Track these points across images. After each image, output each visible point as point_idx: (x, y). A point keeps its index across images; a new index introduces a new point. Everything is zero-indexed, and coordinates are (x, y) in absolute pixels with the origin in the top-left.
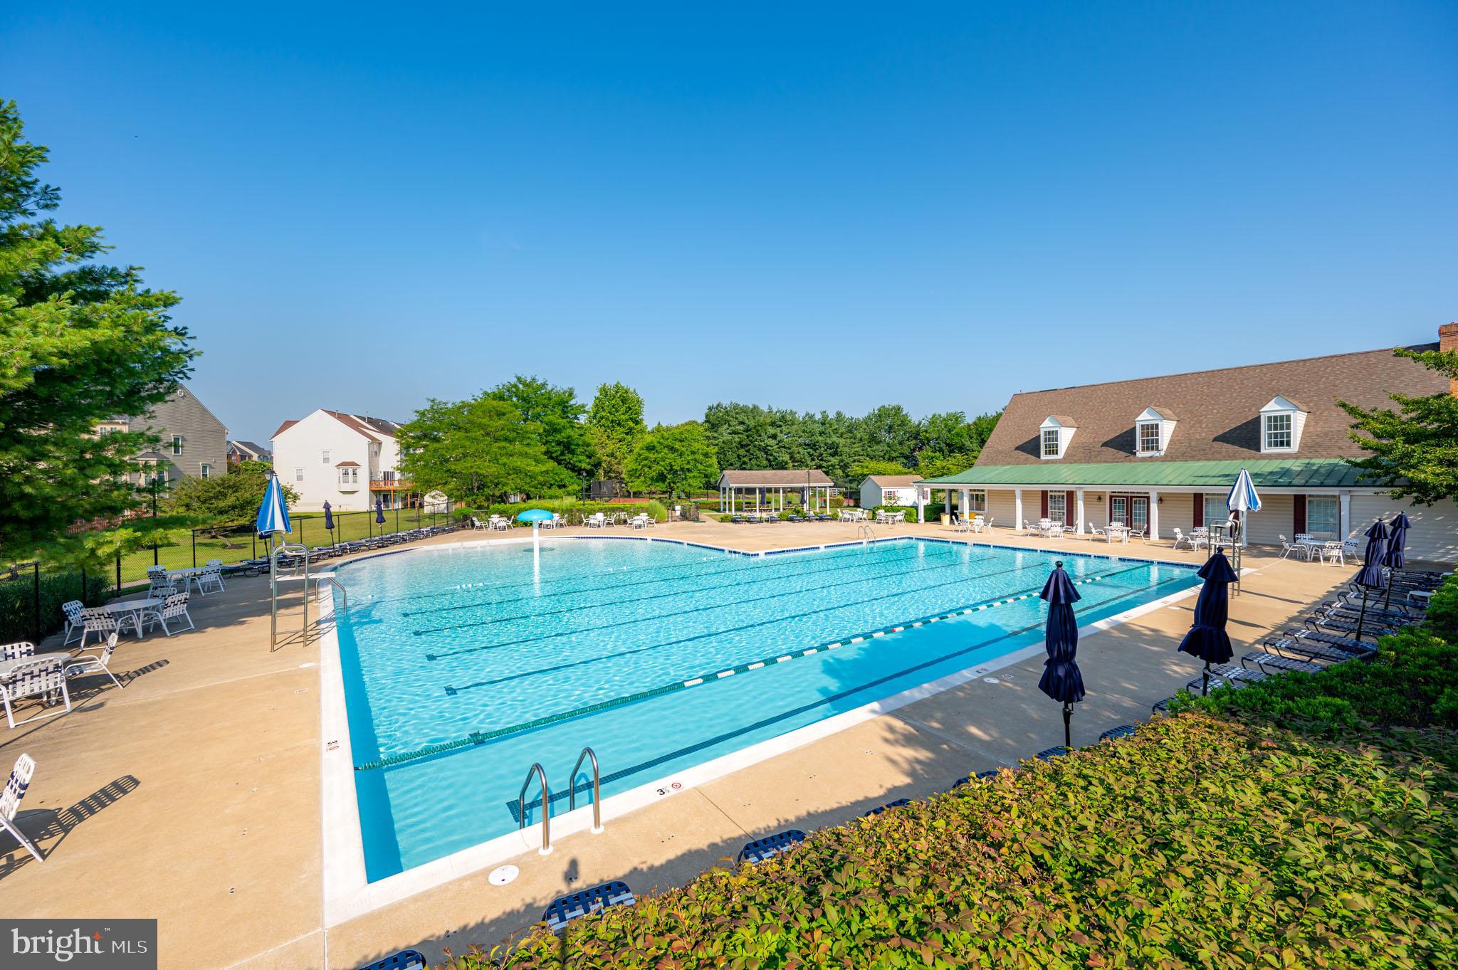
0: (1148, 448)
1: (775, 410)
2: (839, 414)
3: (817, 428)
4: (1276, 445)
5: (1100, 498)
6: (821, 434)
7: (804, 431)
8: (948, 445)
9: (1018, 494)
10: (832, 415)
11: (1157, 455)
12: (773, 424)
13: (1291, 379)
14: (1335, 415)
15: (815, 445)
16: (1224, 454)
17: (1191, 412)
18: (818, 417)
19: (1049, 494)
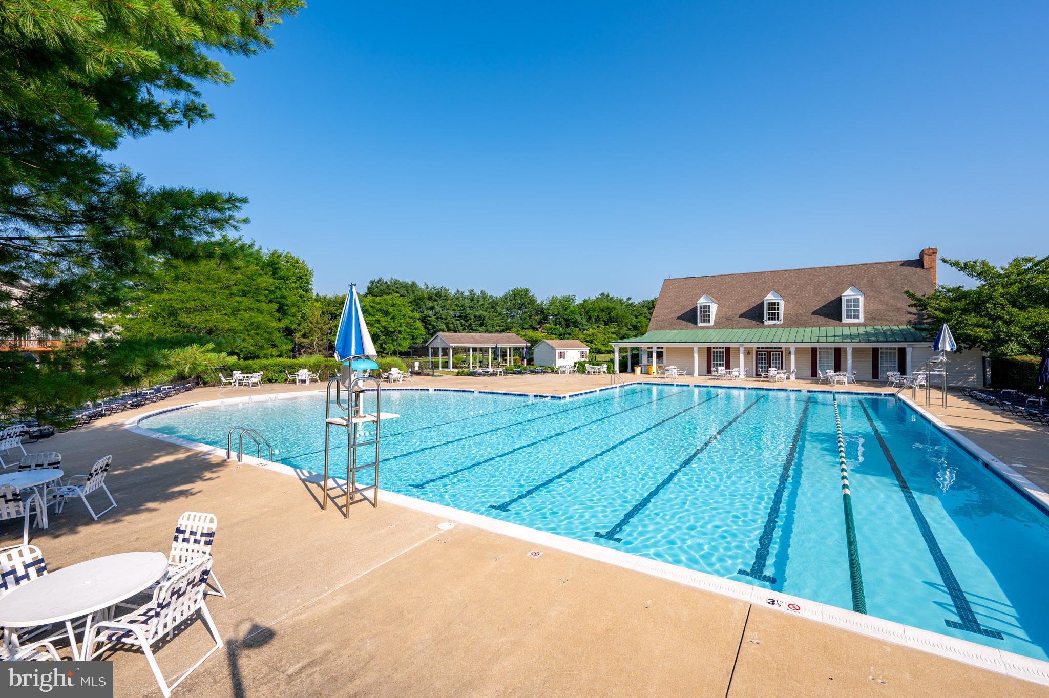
0: (772, 319)
1: (430, 286)
2: (483, 293)
3: (468, 303)
4: (851, 317)
5: (749, 353)
6: (471, 308)
7: (457, 305)
8: (566, 320)
9: (696, 350)
10: (478, 293)
11: (778, 323)
12: (430, 299)
13: (847, 277)
14: (878, 299)
15: (466, 317)
16: (820, 323)
17: (792, 295)
18: (467, 294)
19: (713, 350)
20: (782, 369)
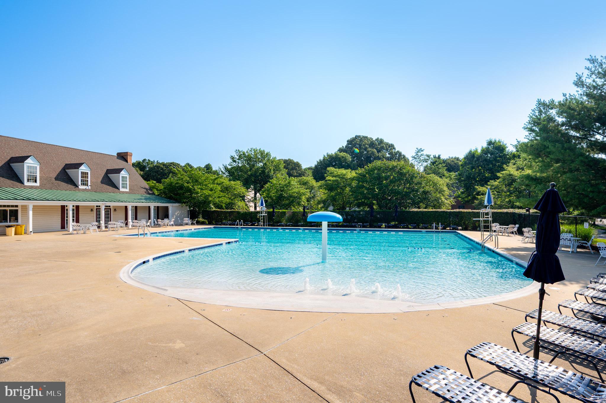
20: (111, 221)
